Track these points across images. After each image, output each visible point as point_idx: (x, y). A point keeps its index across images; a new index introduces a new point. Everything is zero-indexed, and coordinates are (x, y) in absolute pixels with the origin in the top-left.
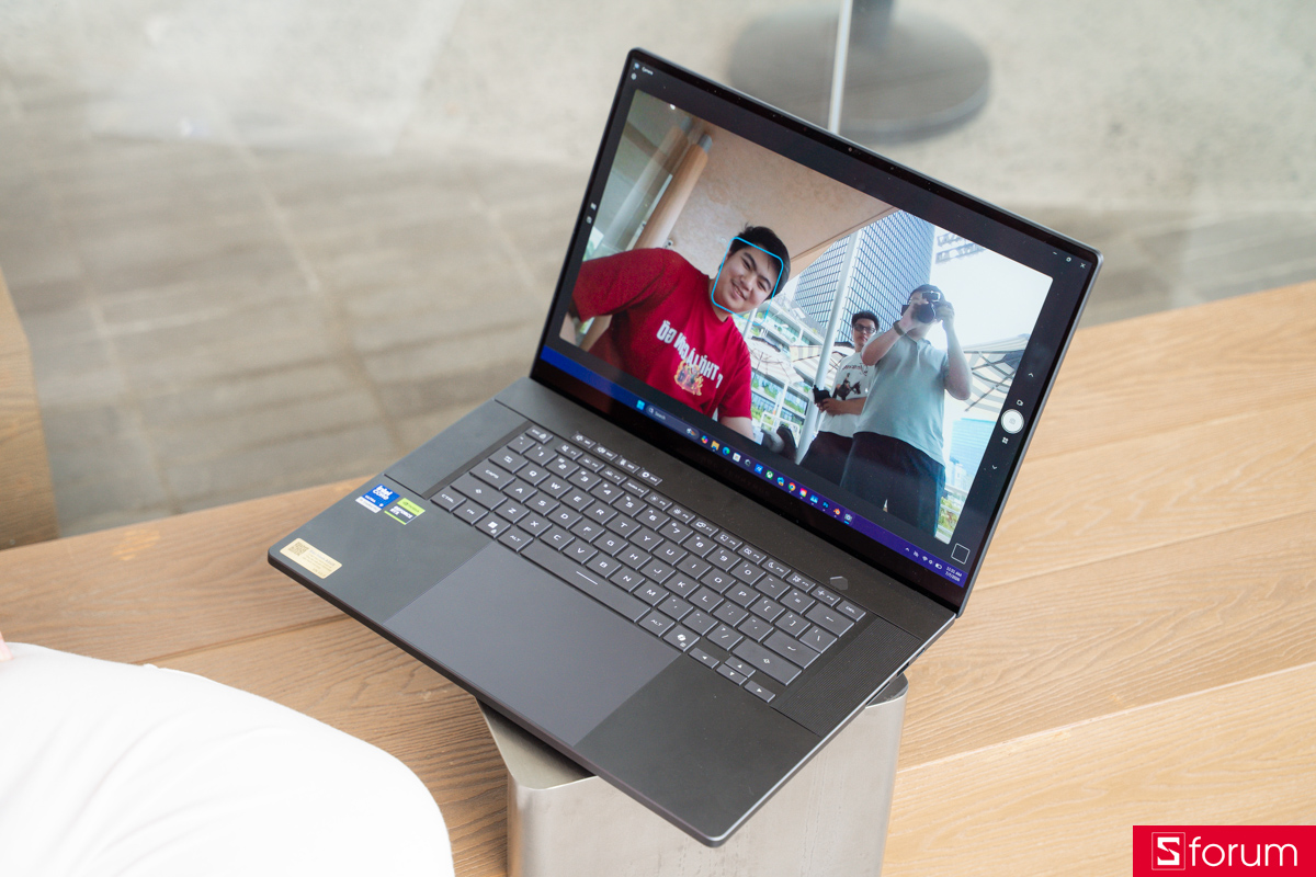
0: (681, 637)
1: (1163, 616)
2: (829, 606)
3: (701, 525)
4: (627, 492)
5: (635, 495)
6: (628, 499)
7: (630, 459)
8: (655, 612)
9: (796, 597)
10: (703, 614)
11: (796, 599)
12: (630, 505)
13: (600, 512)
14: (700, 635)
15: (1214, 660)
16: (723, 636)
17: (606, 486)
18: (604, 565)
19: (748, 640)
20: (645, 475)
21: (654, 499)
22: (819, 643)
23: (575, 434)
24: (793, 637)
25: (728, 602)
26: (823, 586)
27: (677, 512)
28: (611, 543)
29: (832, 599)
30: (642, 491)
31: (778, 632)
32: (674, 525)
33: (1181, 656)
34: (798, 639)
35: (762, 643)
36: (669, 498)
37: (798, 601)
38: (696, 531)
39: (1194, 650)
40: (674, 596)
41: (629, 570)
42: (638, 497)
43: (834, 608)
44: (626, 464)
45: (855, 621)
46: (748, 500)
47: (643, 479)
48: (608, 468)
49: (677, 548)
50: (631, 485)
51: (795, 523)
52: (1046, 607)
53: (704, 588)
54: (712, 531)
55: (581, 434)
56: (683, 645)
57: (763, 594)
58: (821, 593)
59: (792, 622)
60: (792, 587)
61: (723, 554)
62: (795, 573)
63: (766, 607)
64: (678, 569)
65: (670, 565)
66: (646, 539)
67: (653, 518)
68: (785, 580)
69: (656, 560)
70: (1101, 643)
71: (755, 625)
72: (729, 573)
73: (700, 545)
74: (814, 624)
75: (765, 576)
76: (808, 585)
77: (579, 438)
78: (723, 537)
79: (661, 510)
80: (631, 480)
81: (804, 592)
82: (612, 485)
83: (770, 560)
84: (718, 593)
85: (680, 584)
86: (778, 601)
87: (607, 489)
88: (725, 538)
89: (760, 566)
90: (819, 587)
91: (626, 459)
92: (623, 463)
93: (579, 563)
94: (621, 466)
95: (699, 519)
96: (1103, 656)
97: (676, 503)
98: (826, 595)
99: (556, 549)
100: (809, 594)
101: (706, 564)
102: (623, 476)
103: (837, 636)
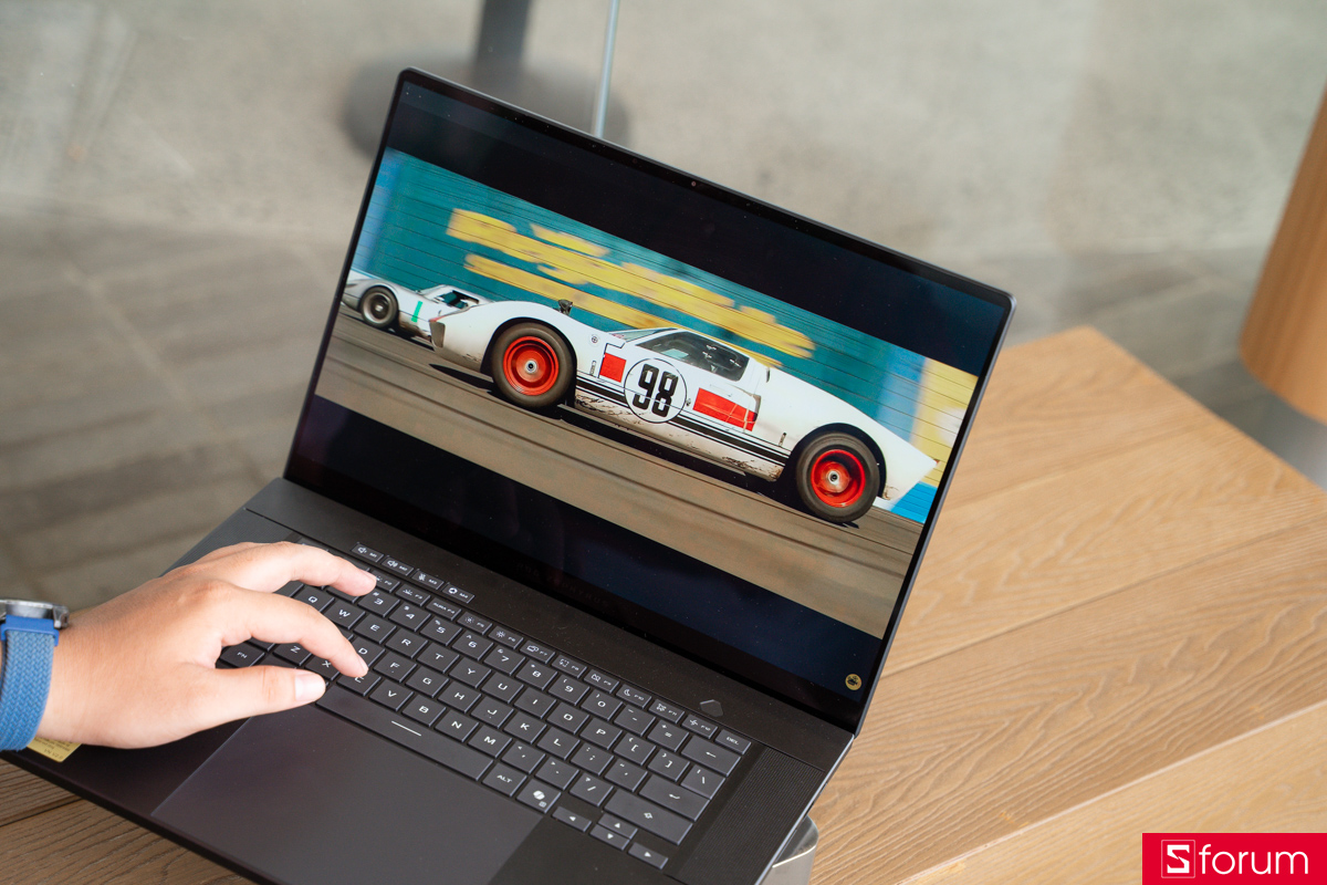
0: (539, 795)
1: (1030, 713)
2: (706, 738)
3: (532, 648)
4: (434, 614)
5: (444, 618)
6: (438, 622)
7: (430, 572)
8: (499, 766)
9: (666, 730)
10: (559, 762)
11: (666, 733)
12: (441, 630)
13: (407, 642)
14: (559, 789)
15: (1096, 761)
16: (589, 787)
17: (407, 608)
18: (424, 709)
19: (620, 791)
20: (453, 591)
21: (470, 620)
22: (704, 787)
23: (355, 545)
24: (672, 781)
25: (586, 744)
26: (693, 713)
27: (501, 634)
28: (427, 681)
29: (708, 729)
30: (453, 612)
31: (654, 777)
32: (500, 651)
33: (1061, 760)
34: (679, 783)
35: (637, 793)
36: (487, 618)
37: (668, 735)
38: (529, 657)
39: (1072, 751)
40: (518, 742)
41: (457, 713)
42: (449, 620)
43: (713, 740)
44: (426, 579)
45: (739, 754)
46: (582, 613)
47: (450, 596)
48: (405, 585)
49: (510, 679)
50: (438, 605)
51: (642, 637)
52: (903, 714)
53: (553, 729)
54: (546, 655)
55: (364, 545)
56: (543, 804)
57: (626, 731)
58: (694, 723)
59: (668, 762)
60: (659, 718)
61: (567, 684)
62: (657, 700)
63: (633, 746)
64: (516, 707)
65: (505, 703)
66: (470, 672)
67: (472, 644)
68: (647, 709)
69: (487, 698)
70: (974, 751)
71: (624, 770)
72: (579, 706)
73: (537, 674)
74: (693, 762)
75: (622, 707)
76: (675, 714)
77: (362, 550)
78: (562, 662)
79: (480, 634)
80: (436, 599)
81: (673, 723)
82: (414, 607)
83: (625, 686)
84: (571, 733)
85: (523, 726)
86: (645, 737)
87: (409, 612)
88: (565, 663)
89: (614, 694)
90: (690, 716)
91: (424, 572)
92: (422, 577)
93: (393, 710)
94: (420, 582)
95: (529, 642)
96: (979, 766)
97: (497, 623)
98: (700, 724)
99: (361, 695)
100: (680, 725)
101: (549, 698)
102: (425, 594)
103: (723, 775)
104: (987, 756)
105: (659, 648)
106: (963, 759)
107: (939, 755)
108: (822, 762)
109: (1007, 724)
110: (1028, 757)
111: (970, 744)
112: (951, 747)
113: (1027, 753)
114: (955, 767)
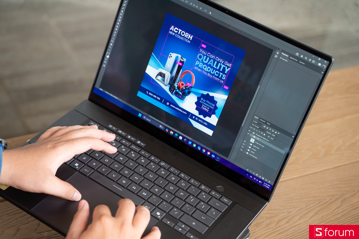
0: (158, 214)
2: (217, 199)
3: (163, 164)
4: (132, 150)
5: (135, 151)
6: (132, 153)
7: (132, 136)
8: (147, 202)
10: (167, 203)
11: (204, 196)
12: (133, 155)
13: (121, 158)
14: (165, 212)
16: (175, 212)
17: (123, 147)
18: (124, 182)
19: (185, 214)
20: (139, 142)
21: (143, 153)
22: (215, 215)
23: (108, 125)
24: (204, 212)
25: (176, 198)
26: (214, 190)
27: (153, 158)
28: (126, 172)
29: (218, 196)
30: (138, 149)
31: (197, 210)
32: (152, 164)
34: (206, 213)
35: (191, 216)
36: (149, 152)
37: (204, 197)
38: (161, 166)
40: (154, 195)
41: (135, 184)
42: (136, 152)
43: (219, 200)
44: (131, 138)
45: (228, 205)
46: (181, 153)
47: (138, 144)
48: (123, 139)
49: (154, 174)
50: (133, 147)
53: (166, 192)
54: (167, 166)
55: (111, 124)
56: (159, 217)
57: (190, 194)
58: (213, 193)
59: (203, 206)
60: (202, 190)
61: (173, 177)
62: (202, 185)
63: (192, 199)
64: (155, 183)
65: (151, 181)
66: (141, 170)
67: (143, 161)
68: (198, 187)
69: (145, 179)
70: (315, 208)
71: (188, 207)
72: (176, 185)
73: (163, 173)
74: (212, 207)
75: (190, 186)
76: (208, 190)
77: (111, 126)
78: (172, 169)
79: (146, 158)
80: (133, 145)
81: (206, 193)
82: (125, 147)
83: (192, 179)
84: (172, 193)
85: (156, 190)
86: (196, 197)
87: (123, 148)
88: (173, 170)
89: (188, 182)
90: (213, 191)
91: (130, 135)
92: (129, 137)
93: (114, 181)
94: (128, 138)
95: (162, 161)
96: (316, 214)
97: (152, 154)
98: (215, 194)
99: (104, 175)
100: (209, 194)
101: (166, 181)
102: (130, 143)
103: (221, 212)
104: (319, 210)
105: (205, 167)
106: (310, 211)
107: (302, 209)
108: (255, 211)
109: (328, 200)
110: (334, 212)
111: (314, 206)
112: (307, 206)
113: (334, 210)
114: (307, 213)
